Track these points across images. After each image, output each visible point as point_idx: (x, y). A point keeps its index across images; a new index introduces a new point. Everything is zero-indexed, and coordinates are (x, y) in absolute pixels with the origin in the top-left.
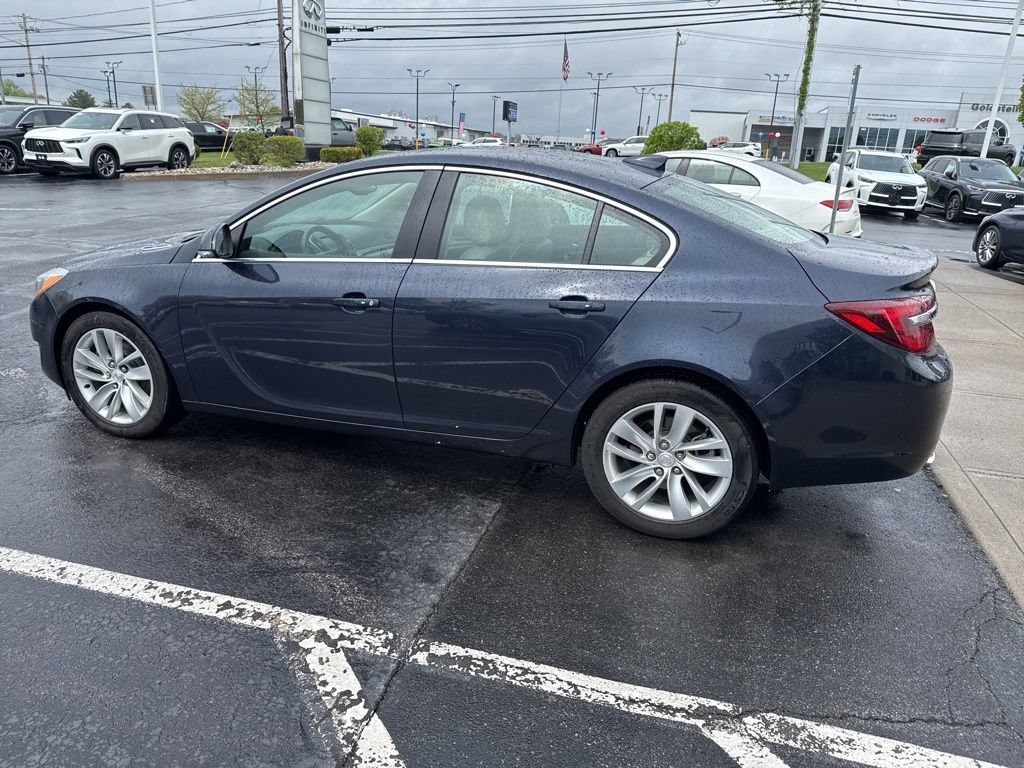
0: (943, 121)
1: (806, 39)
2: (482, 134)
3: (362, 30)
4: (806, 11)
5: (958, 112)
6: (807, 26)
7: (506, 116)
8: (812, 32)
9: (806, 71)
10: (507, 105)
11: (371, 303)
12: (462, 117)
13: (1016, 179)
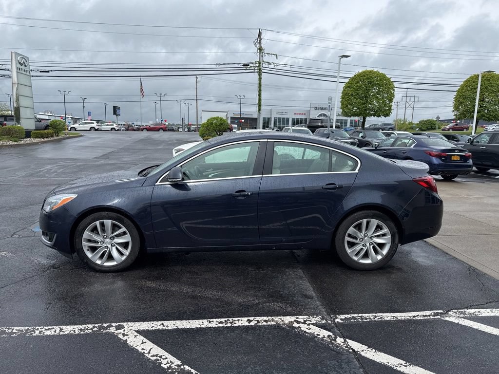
0: (305, 114)
1: (258, 82)
3: (42, 72)
4: (256, 71)
5: (310, 110)
6: (258, 77)
7: (115, 113)
8: (260, 79)
9: (260, 95)
10: (115, 108)
11: (249, 194)
12: (89, 114)
13: (349, 136)
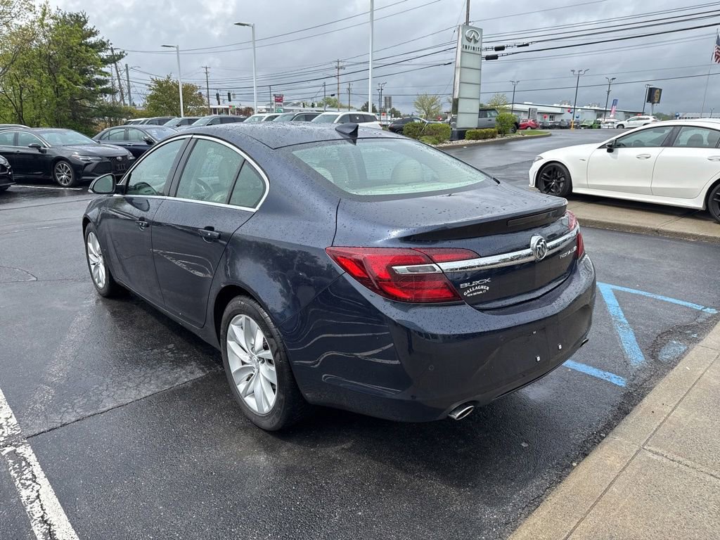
2: (636, 114)
3: (520, 46)
7: (650, 100)
10: (651, 90)
12: (615, 102)
